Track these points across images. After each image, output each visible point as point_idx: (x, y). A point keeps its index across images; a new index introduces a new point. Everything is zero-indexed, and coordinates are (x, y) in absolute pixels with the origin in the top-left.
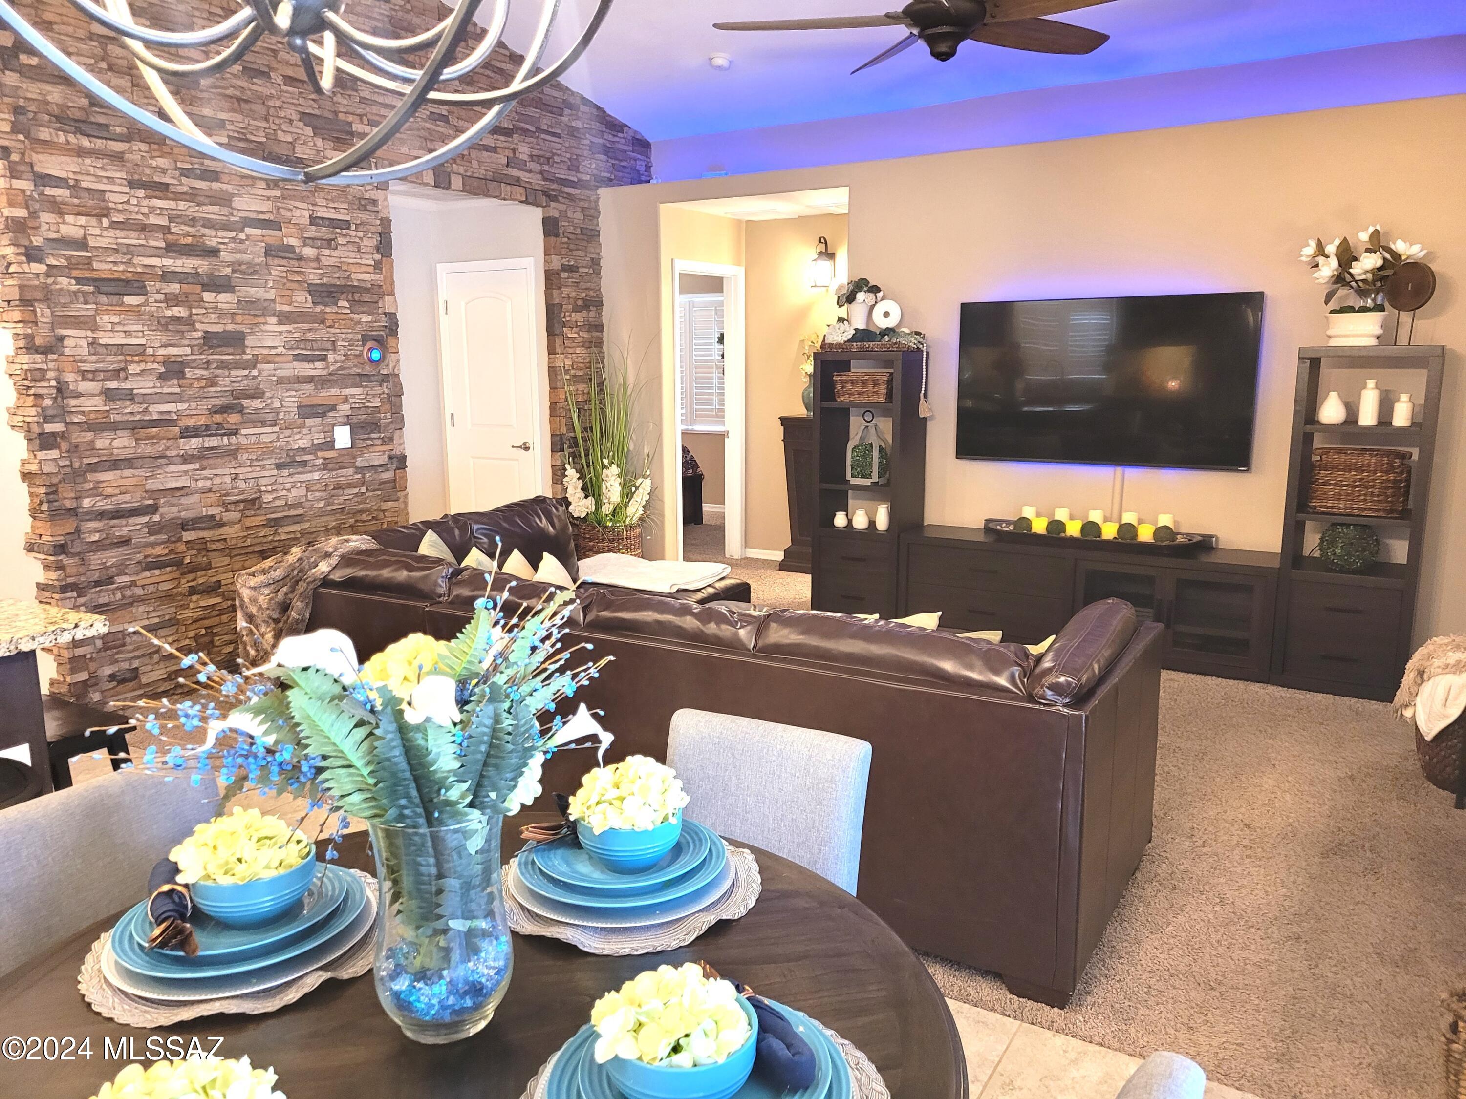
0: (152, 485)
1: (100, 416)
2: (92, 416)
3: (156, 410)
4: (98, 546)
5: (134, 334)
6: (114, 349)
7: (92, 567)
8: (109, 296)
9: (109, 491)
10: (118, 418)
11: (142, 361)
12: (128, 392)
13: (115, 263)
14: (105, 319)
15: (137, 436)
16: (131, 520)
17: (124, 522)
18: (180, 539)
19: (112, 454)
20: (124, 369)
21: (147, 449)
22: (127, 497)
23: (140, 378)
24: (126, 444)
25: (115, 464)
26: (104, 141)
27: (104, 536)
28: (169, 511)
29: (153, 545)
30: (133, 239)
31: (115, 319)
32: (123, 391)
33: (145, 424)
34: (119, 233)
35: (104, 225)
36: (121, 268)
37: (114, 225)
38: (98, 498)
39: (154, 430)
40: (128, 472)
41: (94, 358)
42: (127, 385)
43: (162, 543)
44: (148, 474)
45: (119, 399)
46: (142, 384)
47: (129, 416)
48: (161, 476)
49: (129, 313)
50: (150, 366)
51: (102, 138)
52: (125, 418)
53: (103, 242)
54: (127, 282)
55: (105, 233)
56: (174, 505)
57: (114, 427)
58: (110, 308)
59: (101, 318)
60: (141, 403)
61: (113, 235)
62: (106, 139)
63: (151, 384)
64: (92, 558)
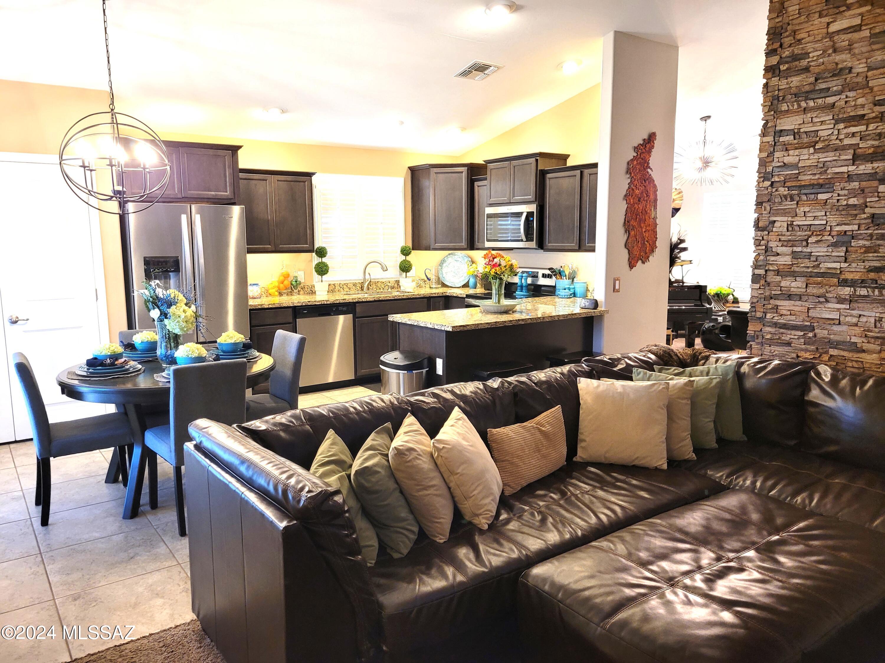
0: (812, 313)
1: (786, 267)
2: (781, 267)
3: (824, 266)
4: (771, 342)
5: (820, 218)
6: (805, 228)
7: (765, 353)
8: (808, 195)
9: (784, 312)
10: (797, 269)
11: (819, 235)
12: (807, 254)
13: (815, 174)
14: (801, 210)
15: (809, 282)
16: (793, 332)
17: (789, 332)
18: (827, 352)
19: (790, 290)
20: (807, 240)
21: (812, 290)
22: (793, 318)
23: (816, 246)
24: (800, 286)
25: (790, 297)
26: (824, 99)
27: (777, 337)
28: (821, 333)
29: (806, 350)
30: (830, 156)
31: (807, 209)
32: (804, 254)
33: (813, 274)
34: (821, 155)
35: (811, 152)
36: (817, 177)
37: (816, 151)
38: (775, 315)
39: (819, 279)
40: (798, 303)
41: (789, 233)
42: (809, 250)
43: (812, 351)
44: (811, 306)
45: (800, 258)
46: (819, 249)
47: (804, 268)
48: (819, 309)
49: (817, 205)
50: (826, 238)
51: (822, 98)
52: (802, 270)
53: (808, 163)
54: (821, 186)
55: (812, 157)
56: (826, 329)
57: (794, 275)
58: (805, 203)
59: (799, 210)
60: (814, 261)
61: (817, 157)
62: (825, 97)
63: (825, 250)
64: (767, 348)
